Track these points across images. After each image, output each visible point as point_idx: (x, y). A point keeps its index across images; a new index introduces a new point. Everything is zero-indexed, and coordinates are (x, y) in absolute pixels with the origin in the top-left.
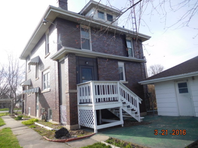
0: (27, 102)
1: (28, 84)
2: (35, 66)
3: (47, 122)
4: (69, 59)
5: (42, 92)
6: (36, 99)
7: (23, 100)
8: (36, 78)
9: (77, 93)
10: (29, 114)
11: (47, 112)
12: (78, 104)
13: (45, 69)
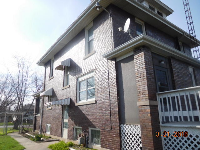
0: (44, 118)
1: (47, 95)
2: (63, 71)
3: (87, 147)
4: (145, 54)
5: (76, 105)
6: (63, 113)
7: (35, 115)
8: (64, 86)
9: (157, 106)
10: (48, 133)
11: (88, 133)
12: (161, 123)
13: (83, 73)
